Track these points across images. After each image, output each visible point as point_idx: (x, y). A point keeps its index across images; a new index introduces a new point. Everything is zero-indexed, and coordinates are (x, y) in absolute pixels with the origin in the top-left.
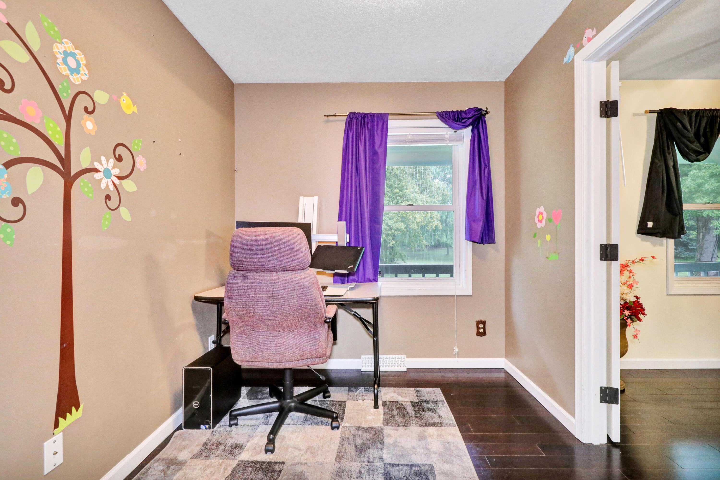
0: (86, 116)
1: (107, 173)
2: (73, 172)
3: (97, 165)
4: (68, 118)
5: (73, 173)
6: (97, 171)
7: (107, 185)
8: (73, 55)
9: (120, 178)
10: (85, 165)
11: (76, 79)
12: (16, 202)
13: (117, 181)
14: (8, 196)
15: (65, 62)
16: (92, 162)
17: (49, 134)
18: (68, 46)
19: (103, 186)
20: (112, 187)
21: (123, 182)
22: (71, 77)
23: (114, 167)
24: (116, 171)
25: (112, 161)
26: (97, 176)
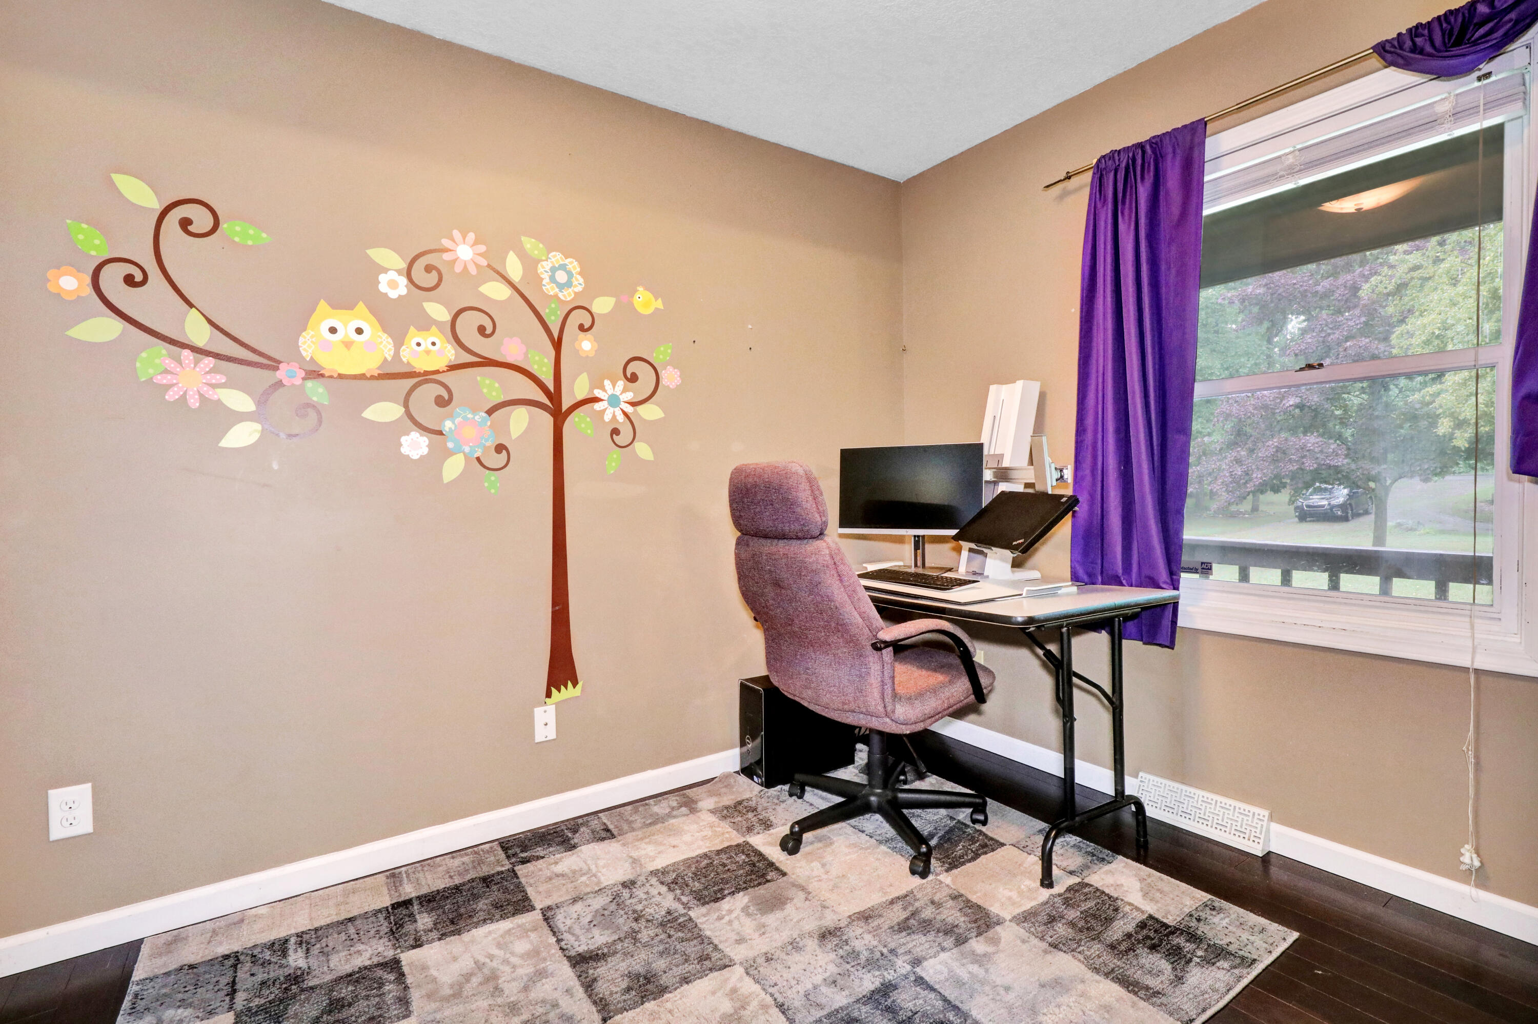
0: (582, 335)
1: (614, 401)
2: (565, 405)
3: (598, 393)
4: (557, 345)
5: (564, 408)
6: (596, 400)
7: (614, 416)
8: (563, 267)
9: (633, 404)
10: (580, 395)
11: (567, 295)
12: (500, 448)
13: (629, 409)
14: (491, 443)
15: (553, 279)
16: (591, 390)
17: (535, 369)
18: (557, 258)
19: (607, 417)
20: (621, 418)
21: (640, 409)
22: (560, 295)
23: (625, 390)
24: (629, 396)
25: (621, 384)
26: (598, 406)
